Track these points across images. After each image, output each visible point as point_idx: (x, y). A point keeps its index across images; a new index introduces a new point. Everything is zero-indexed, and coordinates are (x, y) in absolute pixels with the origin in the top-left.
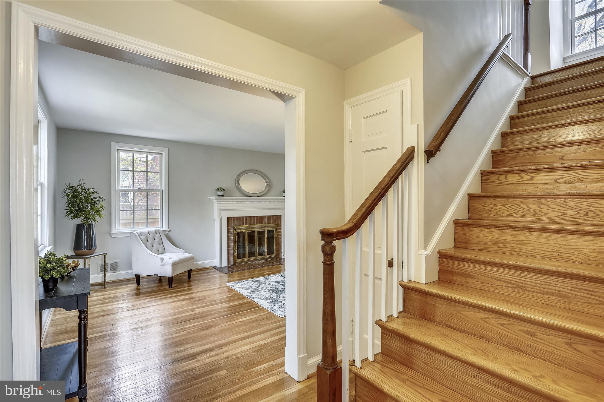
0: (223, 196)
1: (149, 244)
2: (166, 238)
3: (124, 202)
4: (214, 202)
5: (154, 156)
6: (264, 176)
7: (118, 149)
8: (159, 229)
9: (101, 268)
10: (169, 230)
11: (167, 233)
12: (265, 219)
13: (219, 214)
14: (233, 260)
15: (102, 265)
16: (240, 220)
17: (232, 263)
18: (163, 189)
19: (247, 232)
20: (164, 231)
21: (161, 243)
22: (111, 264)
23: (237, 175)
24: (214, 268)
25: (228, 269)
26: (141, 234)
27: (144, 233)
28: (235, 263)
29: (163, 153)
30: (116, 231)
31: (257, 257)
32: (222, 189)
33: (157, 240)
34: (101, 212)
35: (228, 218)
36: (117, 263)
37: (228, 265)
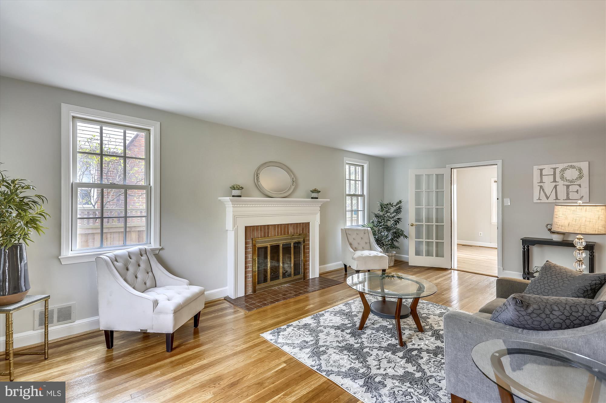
0: (240, 196)
1: (130, 274)
2: (157, 262)
3: (84, 204)
4: (226, 205)
5: (135, 133)
6: (289, 170)
7: (74, 117)
8: (146, 247)
9: (40, 319)
10: (161, 247)
11: (157, 252)
12: (291, 228)
13: (235, 223)
14: (251, 287)
15: (41, 313)
16: (261, 230)
17: (250, 291)
18: (152, 184)
19: (269, 246)
20: (153, 250)
21: (150, 270)
22: (60, 311)
23: (256, 168)
24: (227, 299)
25: (246, 299)
26: (116, 259)
27: (121, 256)
28: (254, 291)
29: (152, 129)
30: (70, 254)
31: (281, 280)
32: (238, 187)
33: (143, 265)
34: (40, 222)
35: (246, 228)
36: (70, 307)
37: (245, 294)
